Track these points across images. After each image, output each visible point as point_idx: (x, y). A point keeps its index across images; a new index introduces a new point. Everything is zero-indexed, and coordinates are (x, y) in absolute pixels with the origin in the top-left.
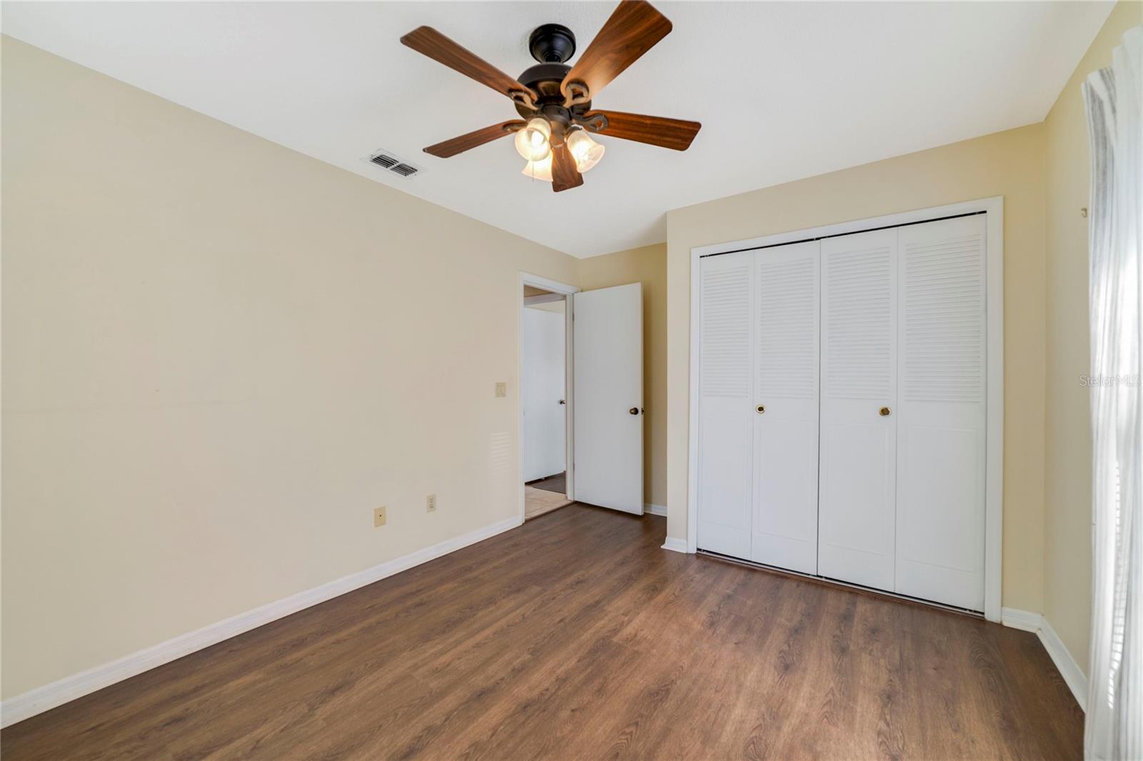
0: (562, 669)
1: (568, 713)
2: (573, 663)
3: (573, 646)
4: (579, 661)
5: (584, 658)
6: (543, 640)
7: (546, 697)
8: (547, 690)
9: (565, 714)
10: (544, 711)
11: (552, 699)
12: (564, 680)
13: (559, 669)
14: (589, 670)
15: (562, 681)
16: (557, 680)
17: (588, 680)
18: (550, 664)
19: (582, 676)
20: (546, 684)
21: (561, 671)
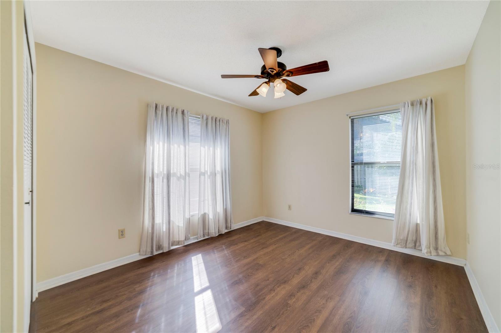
0: (272, 295)
1: (270, 280)
2: (267, 297)
3: (267, 307)
4: (265, 298)
5: (262, 299)
6: (283, 312)
7: (278, 285)
8: (278, 287)
9: (271, 279)
10: (278, 281)
11: (276, 284)
12: (271, 290)
13: (274, 295)
14: (260, 294)
15: (272, 290)
16: (274, 290)
17: (261, 290)
18: (278, 298)
19: (264, 291)
20: (279, 289)
21: (273, 294)
